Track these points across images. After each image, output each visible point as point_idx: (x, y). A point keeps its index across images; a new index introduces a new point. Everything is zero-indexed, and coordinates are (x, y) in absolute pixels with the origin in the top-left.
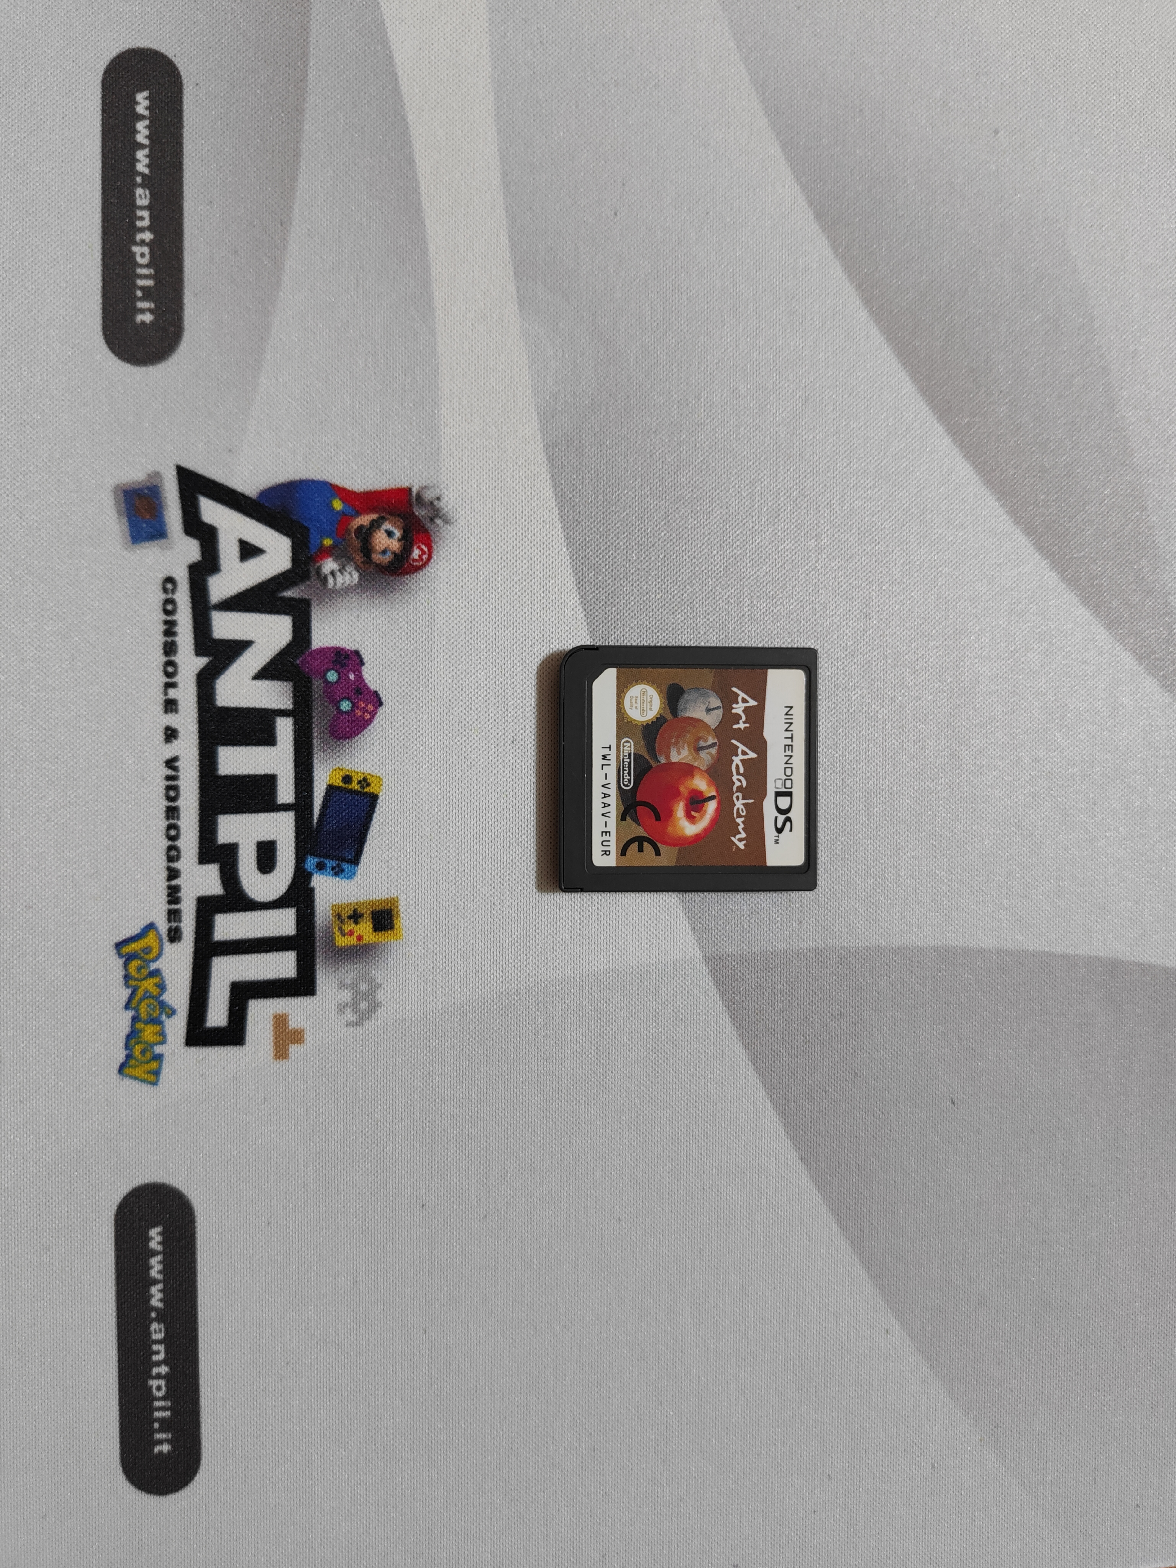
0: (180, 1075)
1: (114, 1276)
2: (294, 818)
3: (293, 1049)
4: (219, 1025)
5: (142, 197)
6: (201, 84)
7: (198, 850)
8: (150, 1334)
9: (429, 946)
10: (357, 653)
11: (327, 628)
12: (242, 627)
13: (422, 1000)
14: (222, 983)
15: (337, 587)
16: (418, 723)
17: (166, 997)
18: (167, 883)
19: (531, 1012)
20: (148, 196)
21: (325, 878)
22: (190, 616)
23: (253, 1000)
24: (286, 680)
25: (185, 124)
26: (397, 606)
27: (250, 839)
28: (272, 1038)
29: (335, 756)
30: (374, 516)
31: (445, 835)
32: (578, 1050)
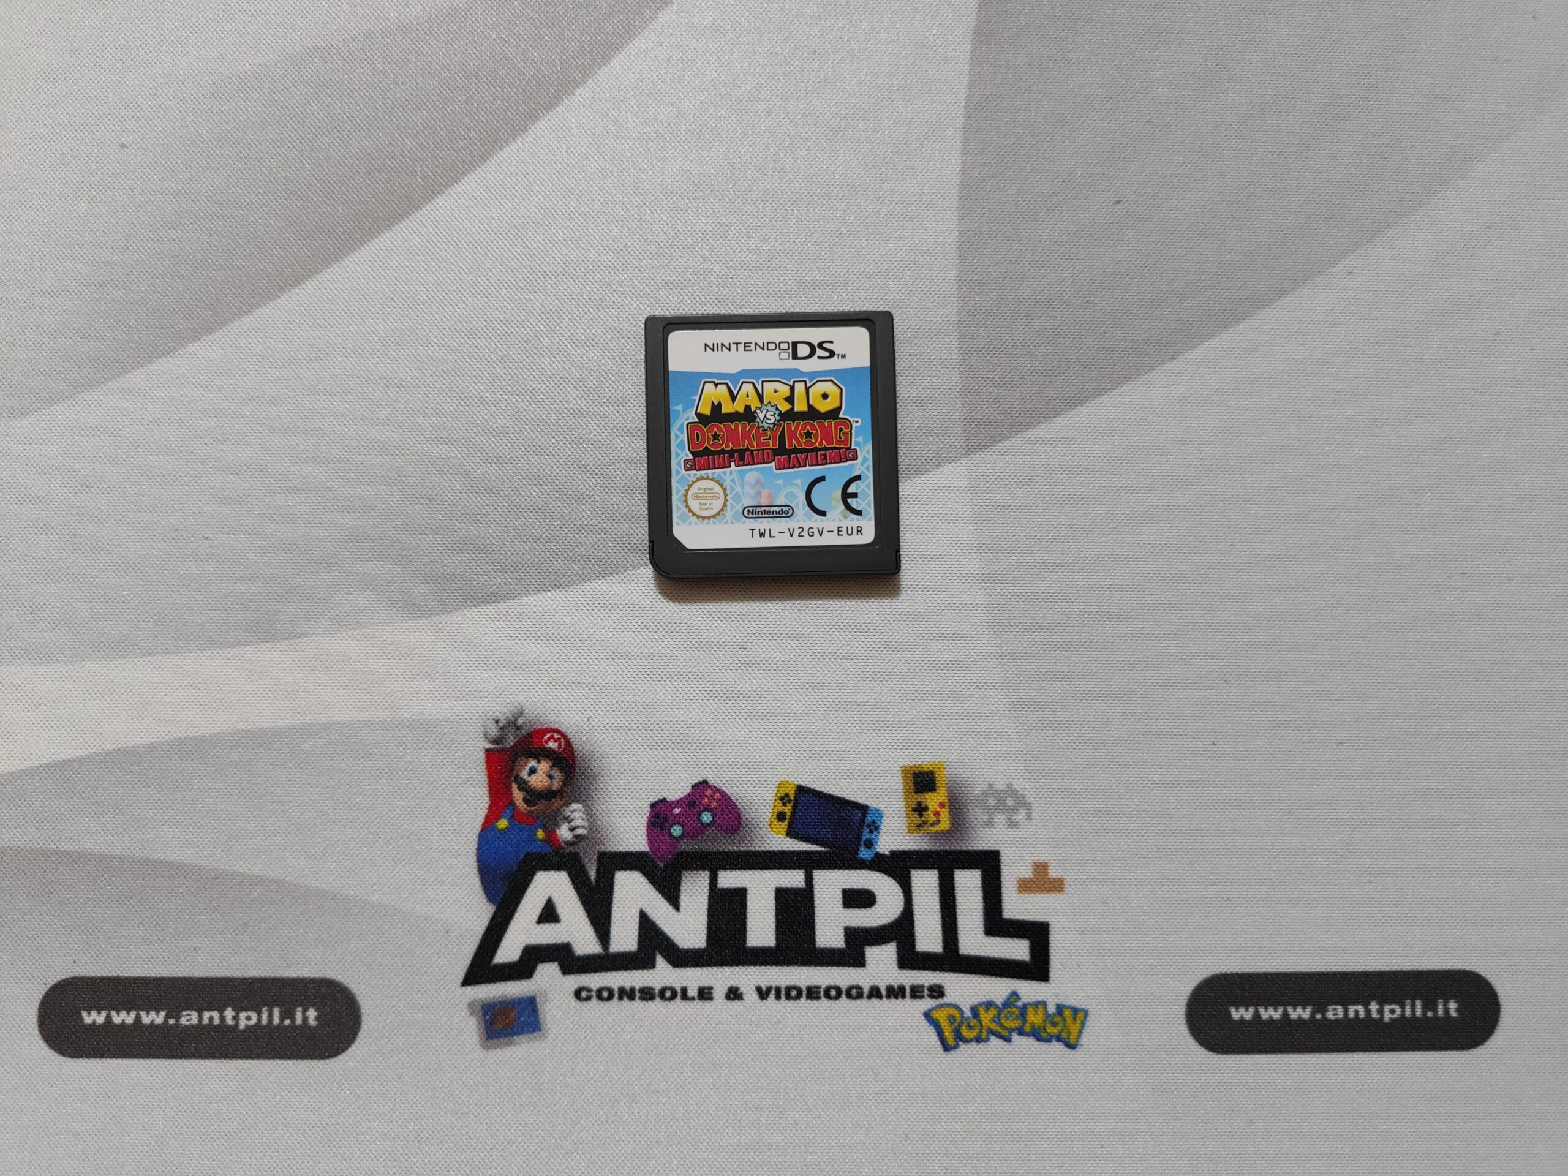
0: (1078, 988)
1: (1279, 1056)
2: (820, 871)
3: (1053, 873)
4: (1028, 948)
5: (189, 1018)
6: (75, 958)
7: (851, 968)
8: (1337, 1020)
9: (951, 735)
10: (653, 806)
11: (627, 836)
12: (626, 921)
13: (1006, 743)
14: (986, 944)
15: (587, 825)
16: (725, 745)
17: (999, 1001)
18: (885, 999)
19: (1019, 633)
20: (189, 1012)
21: (881, 840)
22: (614, 973)
23: (1004, 914)
24: (681, 877)
25: (115, 975)
26: (606, 765)
27: (840, 915)
28: (1042, 895)
29: (758, 829)
30: (515, 786)
31: (839, 718)
32: (1059, 585)
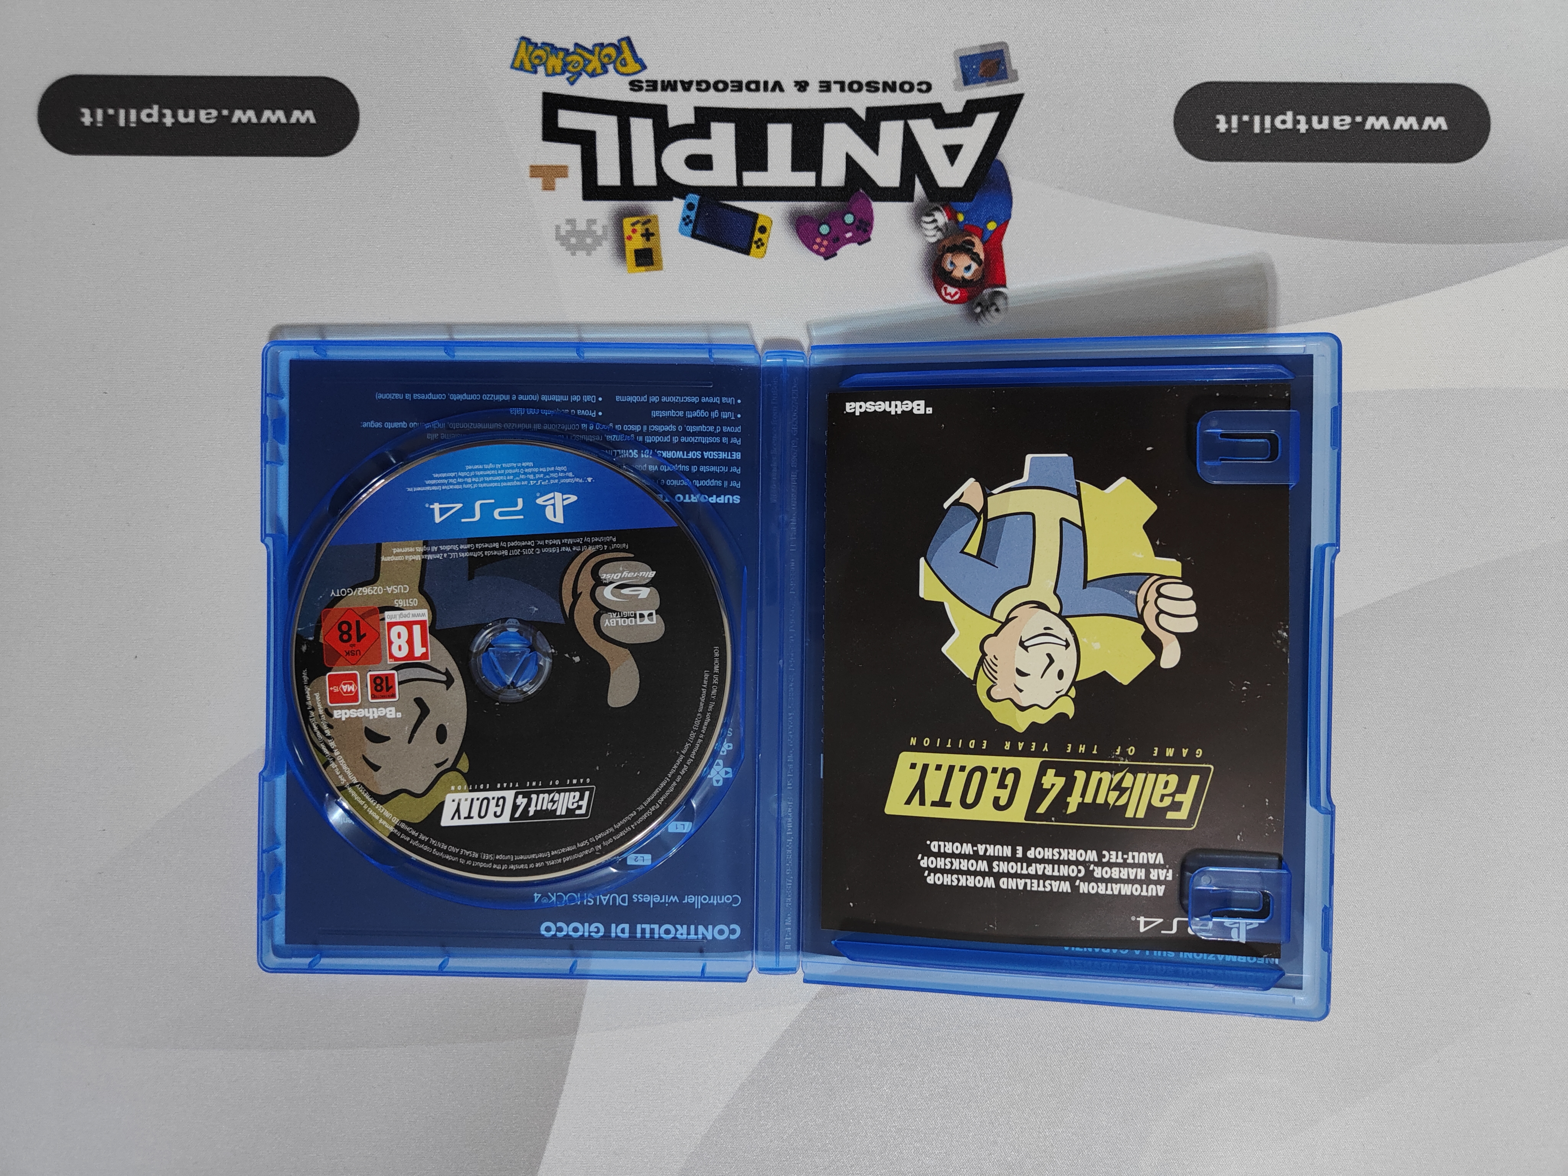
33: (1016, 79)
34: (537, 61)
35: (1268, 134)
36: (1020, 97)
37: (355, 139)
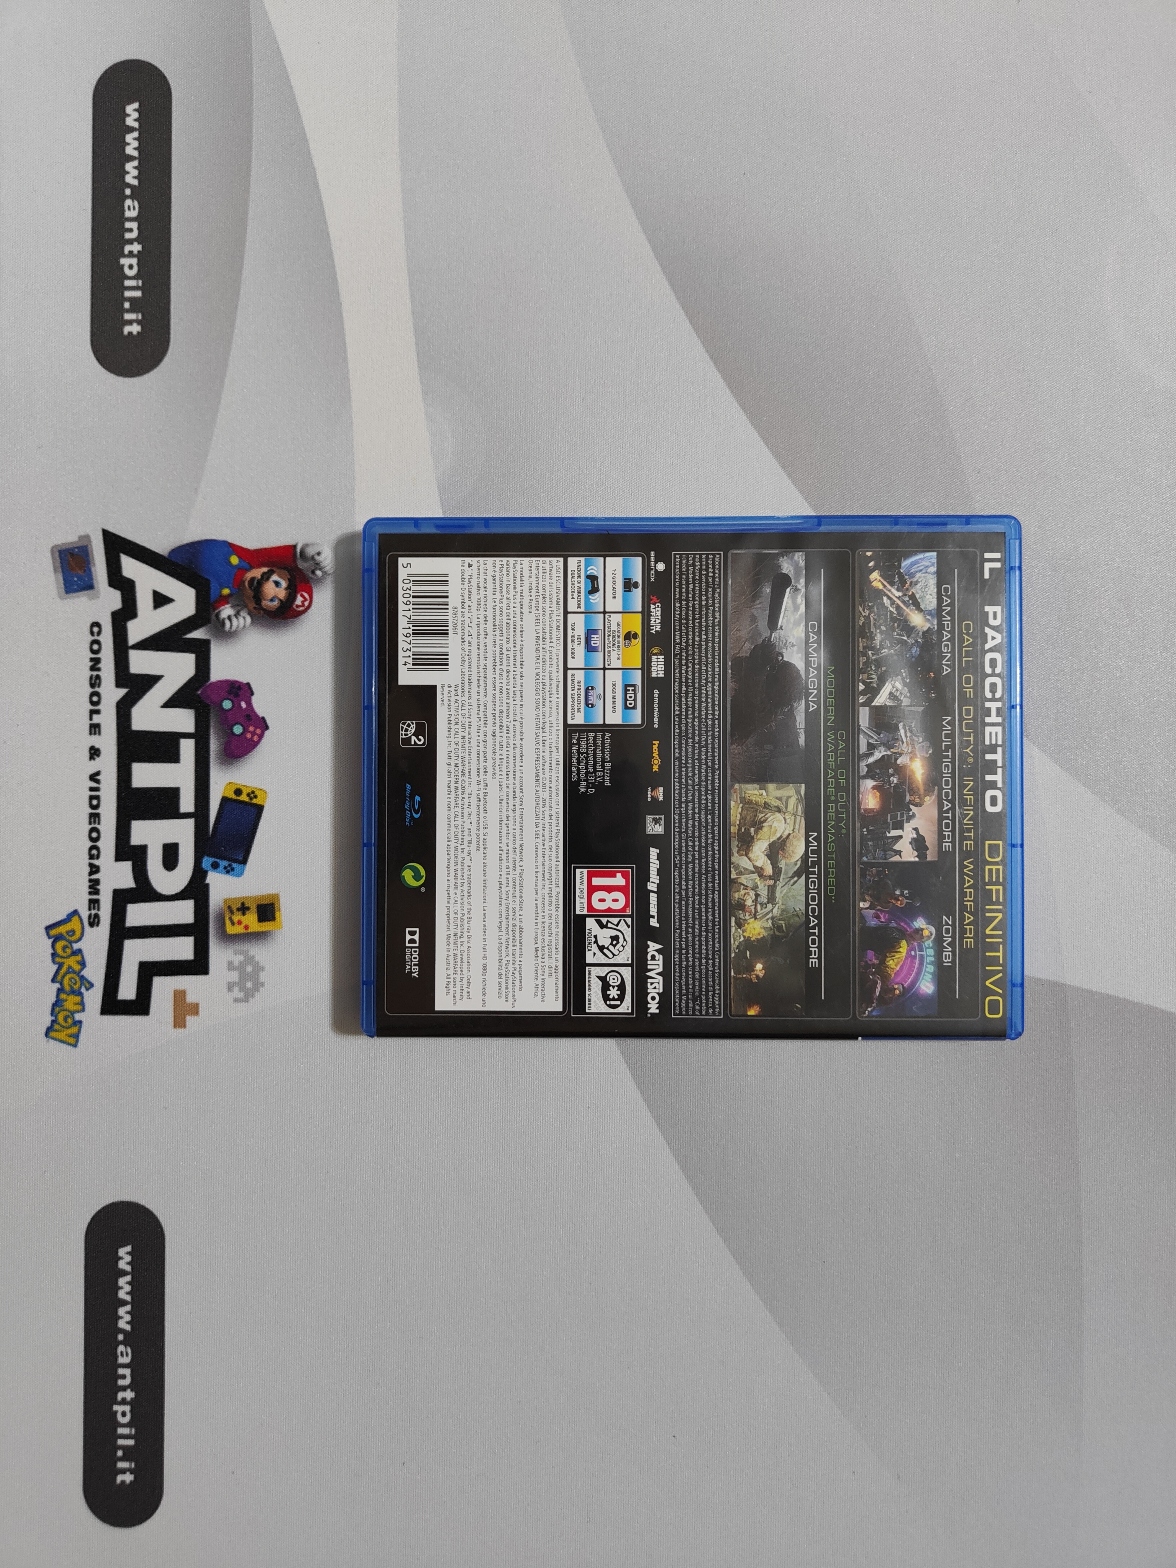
33: (87, 537)
34: (70, 1021)
35: (143, 282)
36: (106, 534)
37: (147, 1206)
